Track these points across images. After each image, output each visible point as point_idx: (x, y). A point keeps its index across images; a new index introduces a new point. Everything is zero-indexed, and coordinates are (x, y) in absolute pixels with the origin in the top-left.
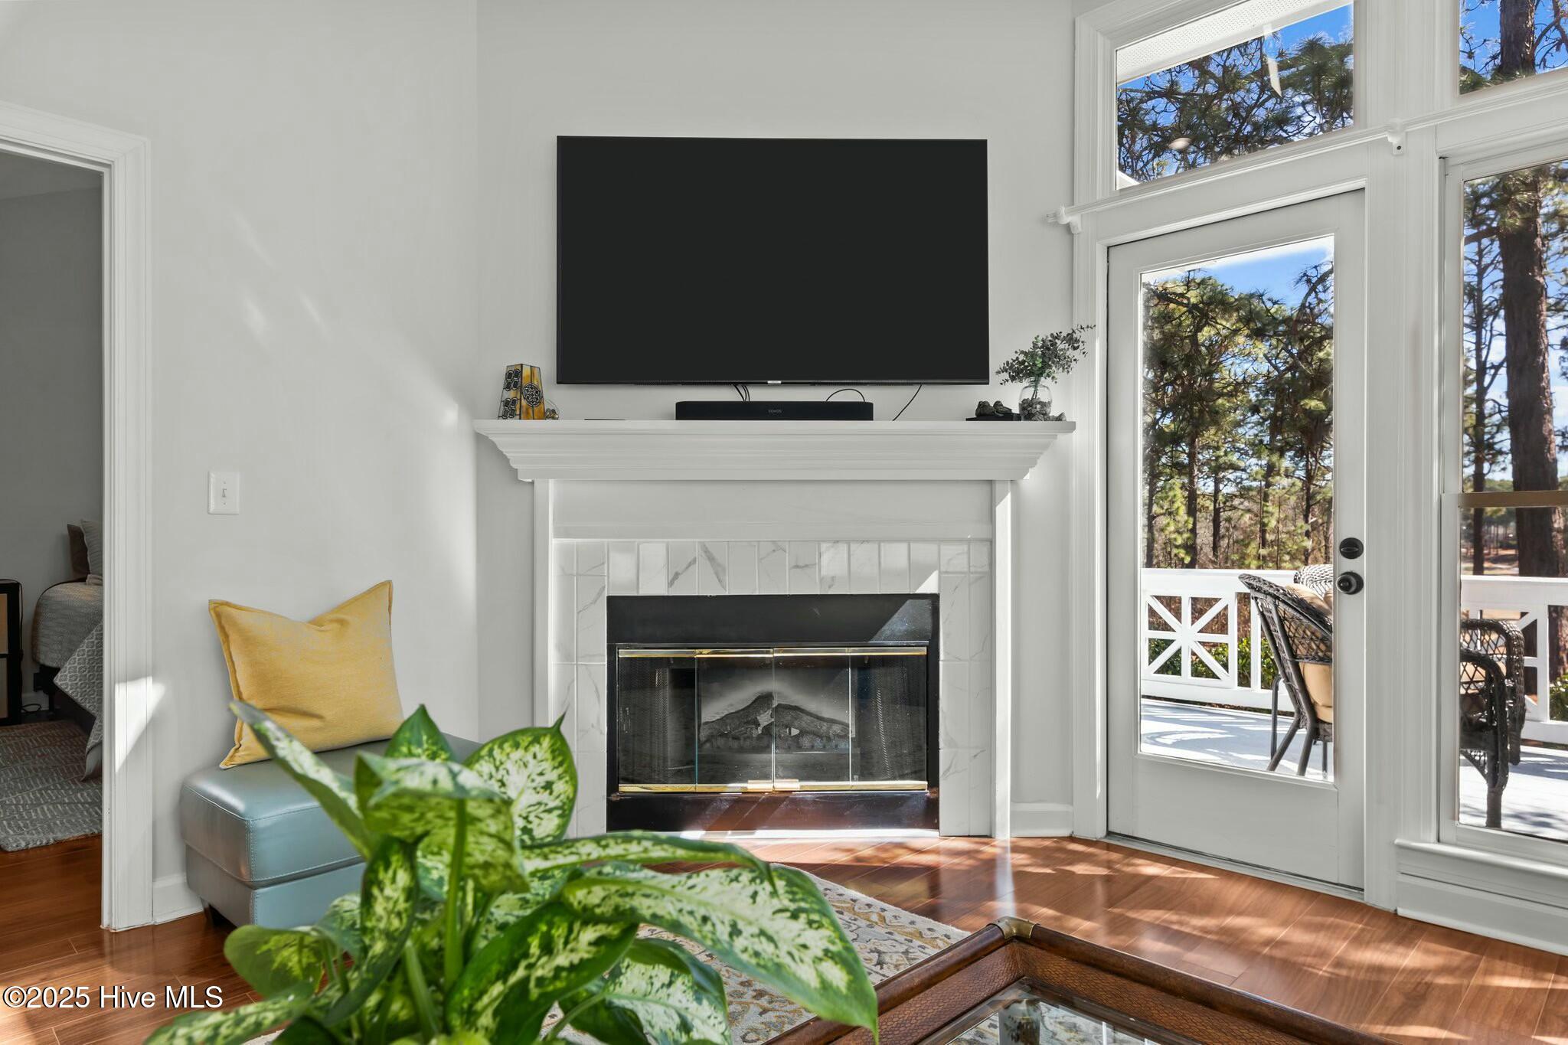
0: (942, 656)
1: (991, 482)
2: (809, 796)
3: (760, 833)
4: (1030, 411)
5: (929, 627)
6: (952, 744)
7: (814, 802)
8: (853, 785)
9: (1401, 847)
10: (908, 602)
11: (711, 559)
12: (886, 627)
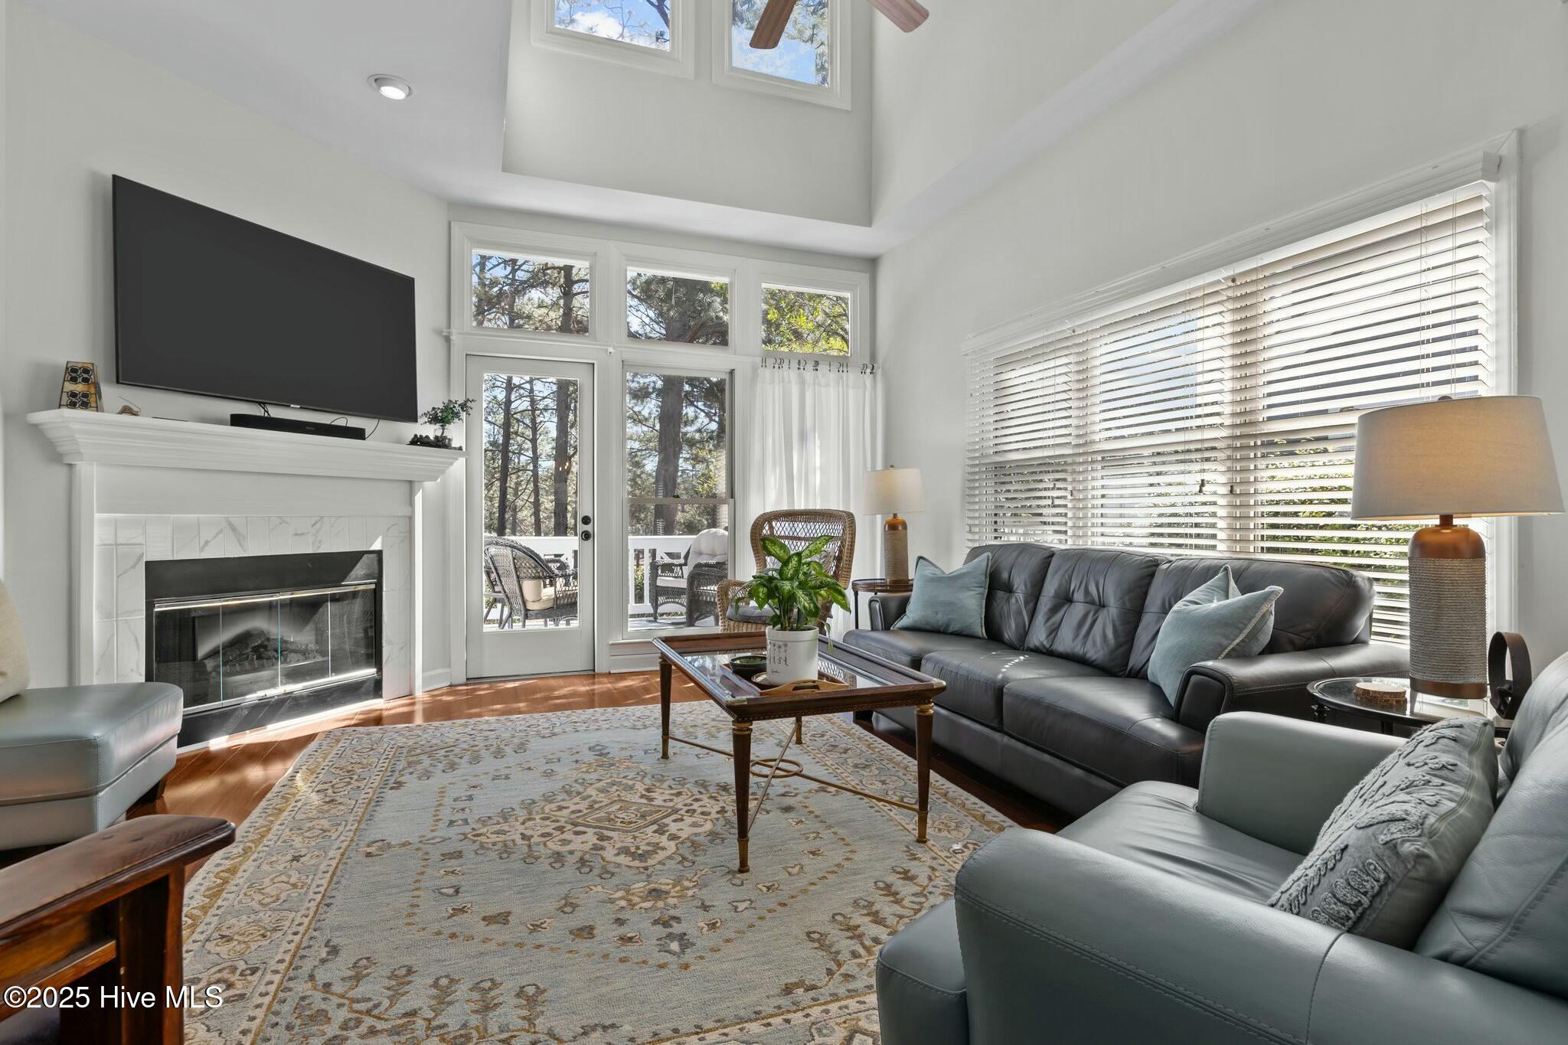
0: (384, 589)
1: (411, 482)
2: (305, 692)
3: (270, 727)
4: (440, 443)
5: (376, 571)
6: (390, 643)
7: (308, 696)
8: (333, 679)
9: (612, 644)
10: (365, 556)
11: (234, 529)
12: (352, 573)
